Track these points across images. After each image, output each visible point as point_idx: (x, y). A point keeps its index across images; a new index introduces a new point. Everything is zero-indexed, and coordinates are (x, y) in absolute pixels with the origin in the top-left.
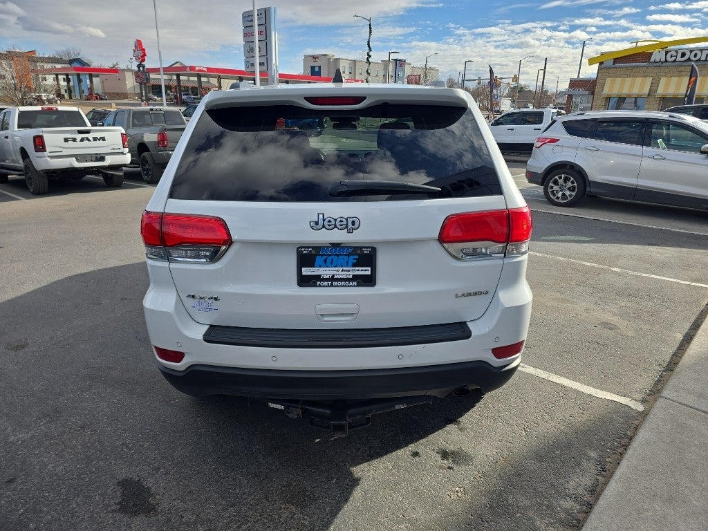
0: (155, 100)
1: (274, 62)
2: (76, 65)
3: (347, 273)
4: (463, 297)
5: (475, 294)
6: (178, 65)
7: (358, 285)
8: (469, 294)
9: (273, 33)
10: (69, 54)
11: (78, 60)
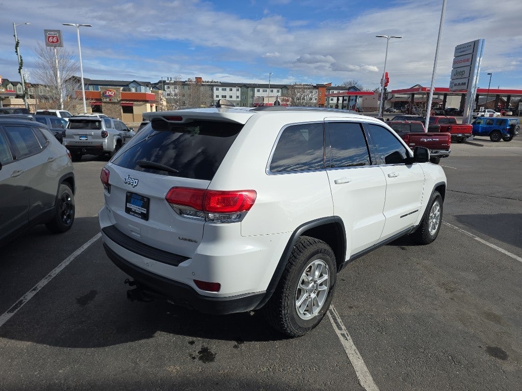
0: (394, 112)
1: (474, 82)
2: (352, 90)
3: (139, 210)
4: (182, 240)
5: (189, 240)
6: (417, 87)
7: (142, 218)
8: (186, 240)
9: (478, 59)
10: (350, 84)
11: (354, 88)
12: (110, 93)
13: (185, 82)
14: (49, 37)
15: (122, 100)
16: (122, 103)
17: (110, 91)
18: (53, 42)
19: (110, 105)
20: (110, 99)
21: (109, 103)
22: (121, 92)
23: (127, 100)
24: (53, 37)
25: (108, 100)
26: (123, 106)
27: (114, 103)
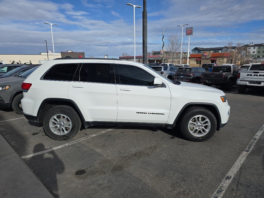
12: (206, 54)
13: (262, 44)
14: (188, 31)
15: (211, 58)
16: (211, 59)
17: (206, 53)
18: (189, 33)
19: (205, 60)
20: (206, 57)
21: (205, 59)
22: (212, 53)
23: (214, 57)
24: (189, 31)
25: (204, 58)
26: (211, 60)
27: (207, 59)
